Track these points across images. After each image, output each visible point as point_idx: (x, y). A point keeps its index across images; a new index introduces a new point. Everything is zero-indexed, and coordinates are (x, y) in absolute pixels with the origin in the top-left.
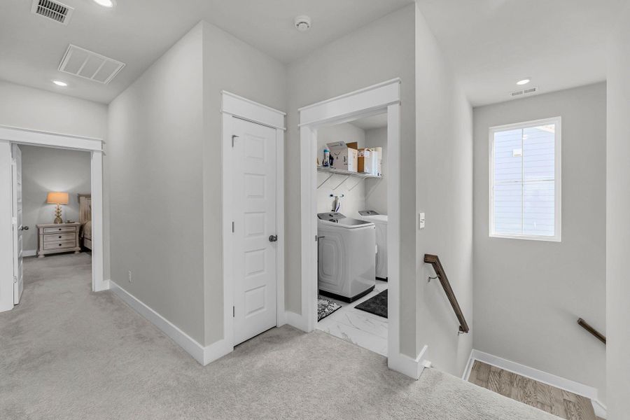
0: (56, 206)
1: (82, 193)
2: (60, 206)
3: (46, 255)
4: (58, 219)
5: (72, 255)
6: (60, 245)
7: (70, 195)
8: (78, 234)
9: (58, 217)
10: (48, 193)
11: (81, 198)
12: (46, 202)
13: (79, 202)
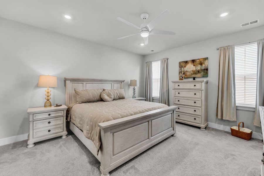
0: (46, 89)
1: (67, 77)
2: (50, 89)
3: (35, 144)
4: (48, 103)
5: (60, 140)
6: (49, 131)
7: (59, 79)
8: (65, 118)
9: (48, 100)
10: (39, 76)
11: (67, 82)
12: (38, 86)
13: (65, 85)
